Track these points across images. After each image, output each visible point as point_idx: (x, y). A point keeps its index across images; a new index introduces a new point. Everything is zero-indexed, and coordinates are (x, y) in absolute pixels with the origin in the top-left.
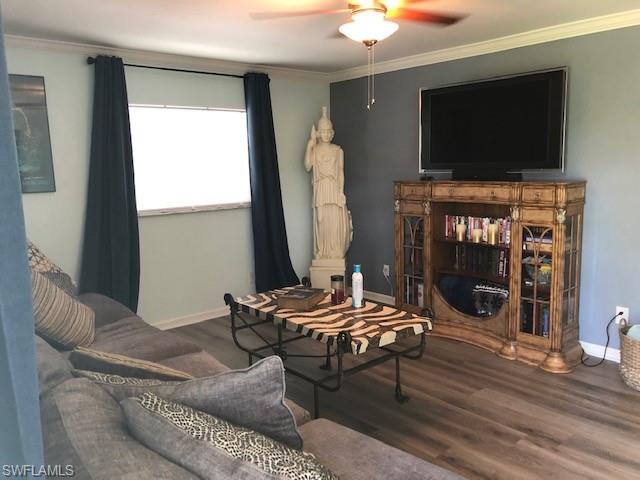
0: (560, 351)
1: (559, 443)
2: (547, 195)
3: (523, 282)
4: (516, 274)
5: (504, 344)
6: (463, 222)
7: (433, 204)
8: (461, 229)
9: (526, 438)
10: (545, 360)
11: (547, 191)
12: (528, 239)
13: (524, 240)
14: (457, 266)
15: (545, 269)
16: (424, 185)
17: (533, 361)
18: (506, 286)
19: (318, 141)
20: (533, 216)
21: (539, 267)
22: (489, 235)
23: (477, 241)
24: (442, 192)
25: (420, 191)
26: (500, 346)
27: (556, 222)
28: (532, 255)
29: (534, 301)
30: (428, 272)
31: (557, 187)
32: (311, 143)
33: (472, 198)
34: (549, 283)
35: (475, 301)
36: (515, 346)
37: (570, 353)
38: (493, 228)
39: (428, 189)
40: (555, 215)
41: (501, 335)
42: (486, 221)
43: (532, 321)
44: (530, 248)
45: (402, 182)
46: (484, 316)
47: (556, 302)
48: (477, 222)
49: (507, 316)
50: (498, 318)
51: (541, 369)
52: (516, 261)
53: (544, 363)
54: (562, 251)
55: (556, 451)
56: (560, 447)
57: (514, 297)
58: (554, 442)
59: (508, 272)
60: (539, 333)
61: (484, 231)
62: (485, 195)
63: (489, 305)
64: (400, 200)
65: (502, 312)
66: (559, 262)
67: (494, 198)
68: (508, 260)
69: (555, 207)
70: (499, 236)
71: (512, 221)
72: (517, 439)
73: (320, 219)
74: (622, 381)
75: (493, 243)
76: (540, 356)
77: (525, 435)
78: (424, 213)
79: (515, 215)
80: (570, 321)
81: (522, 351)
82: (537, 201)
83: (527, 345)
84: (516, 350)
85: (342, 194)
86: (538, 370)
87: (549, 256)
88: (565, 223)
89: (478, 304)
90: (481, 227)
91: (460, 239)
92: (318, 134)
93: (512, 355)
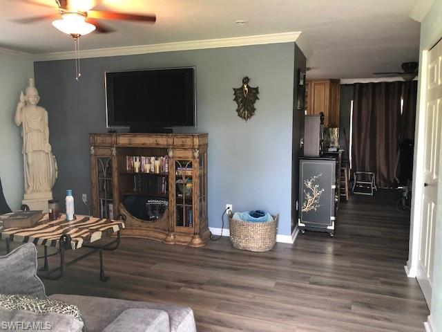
0: (199, 234)
1: (202, 284)
2: (188, 141)
3: (177, 195)
4: (173, 190)
5: (167, 235)
6: (138, 160)
7: (118, 148)
8: (137, 164)
9: (184, 286)
10: (191, 241)
11: (188, 139)
12: (179, 168)
13: (176, 169)
14: (135, 189)
15: (189, 186)
16: (111, 136)
17: (184, 242)
18: (167, 199)
19: (26, 103)
20: (180, 154)
21: (186, 184)
22: (155, 168)
23: (148, 172)
24: (124, 140)
25: (108, 140)
26: (165, 237)
27: (194, 157)
28: (181, 178)
29: (184, 205)
30: (116, 195)
31: (193, 136)
32: (21, 105)
33: (143, 144)
34: (191, 194)
35: (148, 210)
36: (174, 236)
37: (204, 234)
38: (158, 163)
39: (114, 139)
40: (193, 153)
41: (165, 230)
42: (153, 158)
43: (183, 219)
44: (180, 174)
45: (95, 134)
46: (154, 220)
47: (196, 205)
48: (147, 160)
49: (168, 217)
50: (163, 219)
51: (189, 247)
52: (172, 182)
53: (191, 243)
54: (198, 174)
55: (201, 289)
56: (203, 287)
57: (172, 205)
58: (200, 285)
59: (167, 190)
60: (187, 225)
61: (151, 165)
62: (151, 142)
63: (157, 212)
64: (94, 146)
65: (165, 215)
66: (196, 180)
67: (158, 144)
68: (168, 182)
69: (193, 148)
70: (161, 168)
71: (169, 157)
72: (180, 287)
73: (30, 162)
74: (232, 245)
75: (158, 172)
76: (188, 239)
77: (183, 284)
78: (112, 155)
79: (171, 154)
80: (203, 216)
81: (178, 238)
82: (183, 145)
83: (181, 234)
84: (175, 237)
85: (48, 144)
86: (188, 247)
87: (190, 178)
88: (198, 158)
89: (150, 212)
90: (150, 163)
91: (137, 171)
92: (26, 98)
93: (172, 241)
